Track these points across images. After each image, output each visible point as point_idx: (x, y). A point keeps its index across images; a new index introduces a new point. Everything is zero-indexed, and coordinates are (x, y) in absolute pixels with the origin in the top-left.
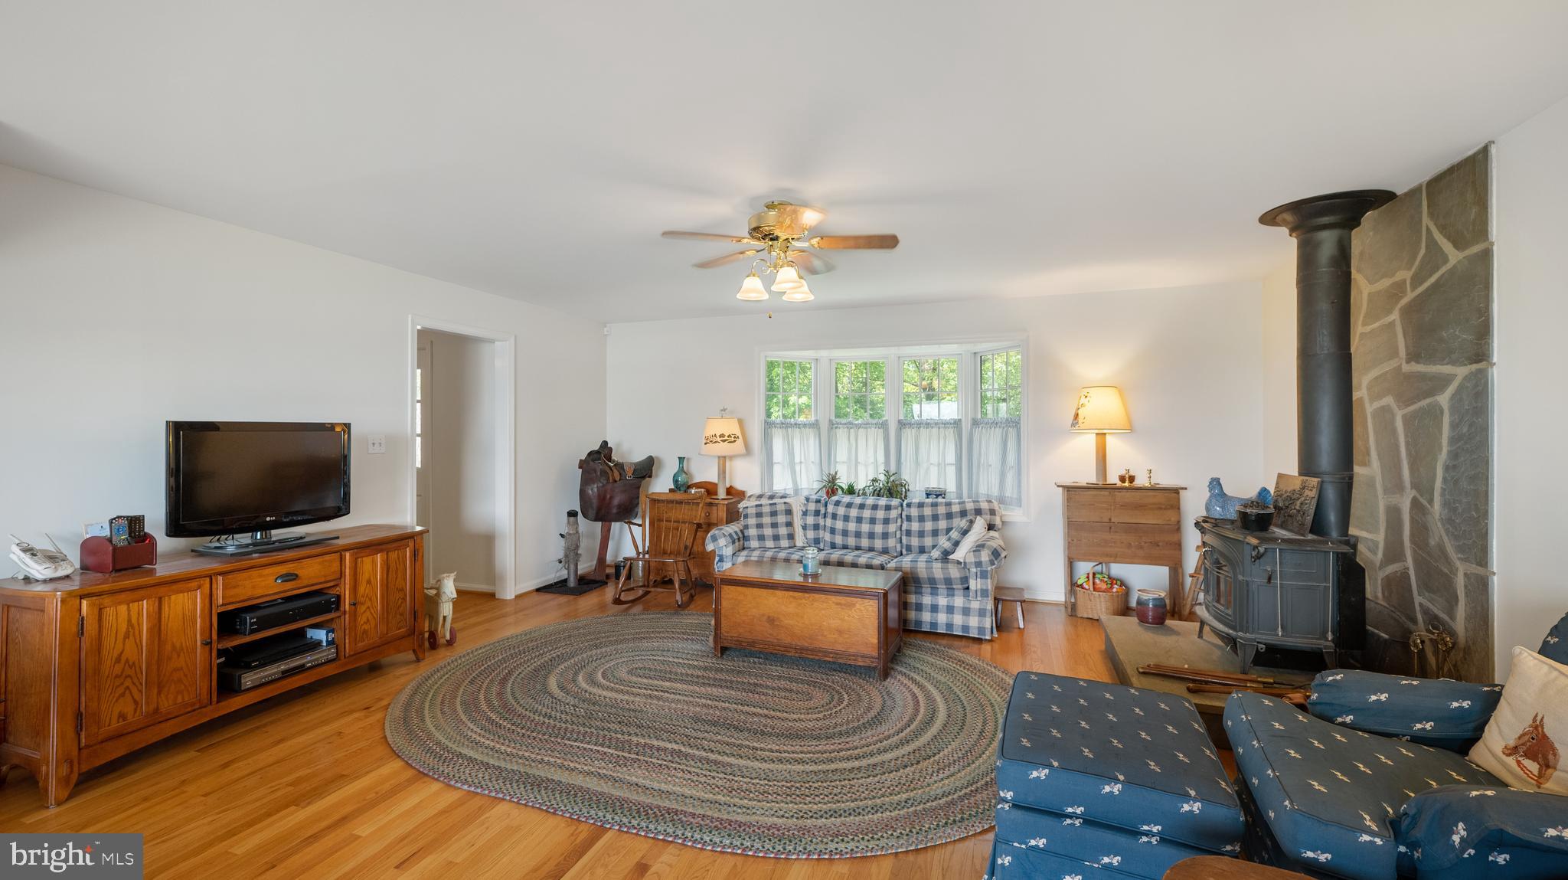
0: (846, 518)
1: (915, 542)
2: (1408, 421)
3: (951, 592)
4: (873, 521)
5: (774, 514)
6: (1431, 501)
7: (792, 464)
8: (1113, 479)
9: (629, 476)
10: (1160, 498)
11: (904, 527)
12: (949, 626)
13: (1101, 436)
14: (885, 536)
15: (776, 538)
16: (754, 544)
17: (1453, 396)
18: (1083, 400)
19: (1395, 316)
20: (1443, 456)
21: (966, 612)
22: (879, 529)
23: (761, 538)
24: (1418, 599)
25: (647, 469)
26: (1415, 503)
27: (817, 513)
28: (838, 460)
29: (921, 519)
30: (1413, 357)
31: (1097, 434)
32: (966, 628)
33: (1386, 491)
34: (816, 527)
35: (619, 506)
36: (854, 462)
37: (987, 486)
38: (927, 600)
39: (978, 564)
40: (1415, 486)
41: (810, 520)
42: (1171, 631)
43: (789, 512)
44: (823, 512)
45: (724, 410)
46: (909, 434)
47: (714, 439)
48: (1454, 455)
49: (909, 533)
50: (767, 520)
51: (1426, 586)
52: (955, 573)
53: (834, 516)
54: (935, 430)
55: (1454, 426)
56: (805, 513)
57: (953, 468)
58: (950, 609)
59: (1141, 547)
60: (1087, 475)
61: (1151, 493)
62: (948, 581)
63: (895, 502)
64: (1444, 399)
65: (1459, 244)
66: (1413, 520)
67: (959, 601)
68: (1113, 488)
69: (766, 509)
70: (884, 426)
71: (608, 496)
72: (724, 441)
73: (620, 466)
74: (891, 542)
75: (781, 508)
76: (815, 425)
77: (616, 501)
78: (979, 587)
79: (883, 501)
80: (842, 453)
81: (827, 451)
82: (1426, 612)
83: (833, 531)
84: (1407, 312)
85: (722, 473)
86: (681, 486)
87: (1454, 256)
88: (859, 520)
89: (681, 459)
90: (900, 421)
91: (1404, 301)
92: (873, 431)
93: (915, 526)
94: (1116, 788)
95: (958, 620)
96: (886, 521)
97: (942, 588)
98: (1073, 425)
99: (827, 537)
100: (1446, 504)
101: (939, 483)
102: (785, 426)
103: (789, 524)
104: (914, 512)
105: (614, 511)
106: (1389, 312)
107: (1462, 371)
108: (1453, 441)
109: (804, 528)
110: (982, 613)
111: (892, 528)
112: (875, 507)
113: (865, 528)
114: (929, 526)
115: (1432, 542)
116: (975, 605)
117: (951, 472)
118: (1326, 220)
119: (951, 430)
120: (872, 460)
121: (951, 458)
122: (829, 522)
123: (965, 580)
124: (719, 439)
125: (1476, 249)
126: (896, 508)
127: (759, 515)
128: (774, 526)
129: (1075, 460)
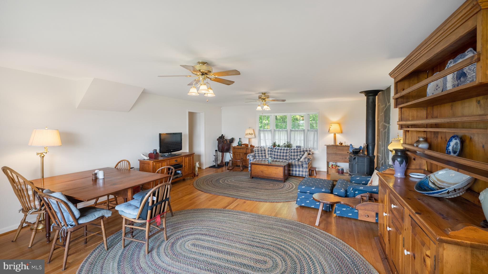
0: (278, 152)
1: (293, 157)
2: (384, 133)
3: (299, 167)
4: (283, 153)
5: (261, 151)
7: (265, 140)
8: (338, 144)
9: (228, 142)
10: (347, 148)
11: (290, 154)
12: (299, 174)
13: (335, 134)
14: (286, 156)
15: (262, 156)
16: (257, 157)
17: (387, 129)
18: (331, 126)
21: (303, 171)
22: (285, 154)
23: (259, 156)
25: (232, 140)
26: (384, 149)
27: (271, 151)
28: (276, 139)
29: (294, 152)
30: (384, 121)
31: (334, 134)
32: (302, 175)
34: (271, 154)
35: (226, 149)
36: (280, 140)
37: (310, 145)
38: (294, 169)
39: (305, 162)
40: (384, 146)
41: (270, 152)
42: (344, 175)
43: (265, 151)
45: (250, 127)
46: (293, 133)
48: (387, 140)
49: (291, 155)
50: (260, 152)
52: (300, 163)
53: (275, 152)
54: (299, 132)
55: (387, 135)
56: (268, 151)
57: (303, 141)
58: (299, 171)
59: (343, 159)
60: (332, 143)
61: (345, 147)
62: (299, 165)
63: (288, 149)
65: (388, 102)
66: (384, 152)
67: (301, 169)
68: (337, 146)
69: (260, 150)
70: (287, 131)
71: (224, 147)
72: (250, 135)
73: (226, 140)
74: (288, 157)
75: (263, 150)
76: (271, 131)
77: (225, 148)
78: (305, 166)
79: (286, 148)
80: (277, 137)
81: (274, 137)
83: (275, 155)
84: (384, 113)
85: (249, 142)
86: (240, 144)
87: (387, 104)
88: (280, 152)
89: (240, 139)
90: (290, 130)
91: (384, 111)
92: (284, 132)
93: (293, 154)
94: (314, 188)
95: (301, 173)
96: (286, 153)
97: (298, 167)
98: (329, 132)
99: (273, 156)
101: (300, 144)
102: (264, 131)
103: (265, 153)
104: (293, 151)
105: (225, 150)
107: (388, 125)
109: (268, 154)
110: (306, 172)
111: (288, 154)
112: (284, 150)
113: (282, 154)
114: (296, 154)
116: (304, 170)
117: (302, 142)
119: (303, 132)
120: (284, 139)
121: (302, 138)
122: (274, 153)
123: (302, 165)
124: (249, 134)
126: (289, 150)
127: (258, 151)
128: (262, 153)
129: (329, 140)
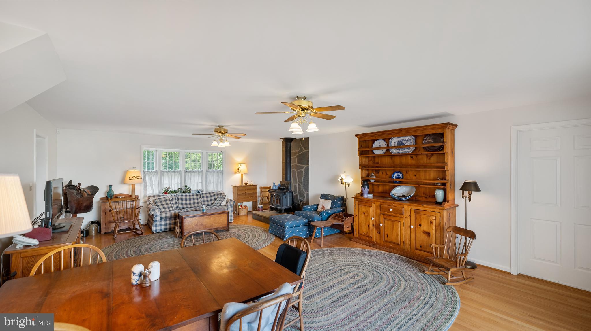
2: (297, 172)
4: (194, 199)
5: (166, 201)
6: (301, 184)
7: (151, 185)
8: (244, 184)
9: (90, 194)
10: (254, 187)
14: (198, 203)
17: (304, 169)
18: (239, 166)
19: (296, 157)
20: (303, 178)
23: (165, 208)
24: (299, 198)
26: (299, 184)
27: (175, 199)
29: (207, 197)
30: (298, 163)
31: (241, 174)
33: (294, 183)
34: (176, 203)
35: (85, 206)
36: (171, 183)
37: (212, 188)
39: (230, 205)
40: (299, 182)
41: (174, 201)
42: (264, 212)
44: (177, 199)
47: (135, 178)
48: (304, 177)
49: (203, 201)
50: (164, 203)
51: (300, 196)
52: (225, 208)
53: (182, 199)
55: (304, 173)
59: (251, 198)
60: (238, 183)
61: (252, 186)
64: (303, 170)
65: (305, 149)
66: (298, 187)
68: (243, 186)
70: (180, 172)
71: (81, 203)
72: (138, 179)
73: (84, 190)
75: (167, 199)
76: (157, 172)
77: (85, 204)
78: (231, 210)
80: (166, 181)
81: (161, 180)
82: (300, 200)
83: (182, 204)
84: (297, 156)
85: (133, 190)
86: (108, 196)
87: (304, 150)
88: (190, 199)
89: (111, 187)
90: (185, 171)
91: (297, 155)
92: (176, 174)
93: (205, 199)
96: (197, 199)
99: (180, 205)
100: (303, 184)
101: (198, 188)
102: (149, 173)
104: (205, 196)
105: (83, 208)
106: (295, 156)
107: (305, 166)
108: (304, 176)
109: (173, 204)
110: (231, 216)
111: (199, 200)
112: (193, 195)
113: (192, 201)
114: (209, 199)
115: (301, 190)
117: (200, 185)
118: (289, 141)
119: (200, 173)
120: (176, 182)
121: (200, 181)
122: (180, 201)
123: (227, 209)
124: (136, 178)
125: (307, 150)
126: (199, 195)
127: (161, 201)
128: (167, 204)
129: (236, 180)
